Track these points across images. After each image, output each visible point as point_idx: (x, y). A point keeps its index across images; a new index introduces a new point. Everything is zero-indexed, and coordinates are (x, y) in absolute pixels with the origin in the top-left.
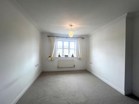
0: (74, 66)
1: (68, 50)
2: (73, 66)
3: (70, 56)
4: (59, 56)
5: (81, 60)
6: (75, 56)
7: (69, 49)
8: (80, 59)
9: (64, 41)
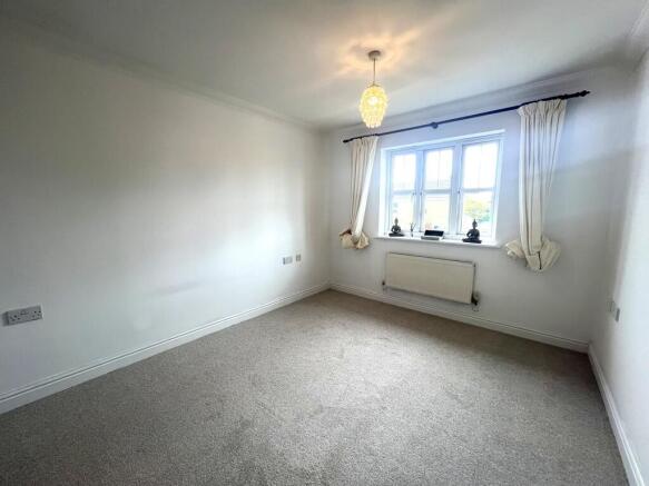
0: (474, 301)
1: (446, 198)
2: (468, 300)
3: (456, 235)
4: (396, 231)
5: (530, 268)
6: (488, 237)
7: (455, 191)
8: (522, 261)
9: (425, 151)
